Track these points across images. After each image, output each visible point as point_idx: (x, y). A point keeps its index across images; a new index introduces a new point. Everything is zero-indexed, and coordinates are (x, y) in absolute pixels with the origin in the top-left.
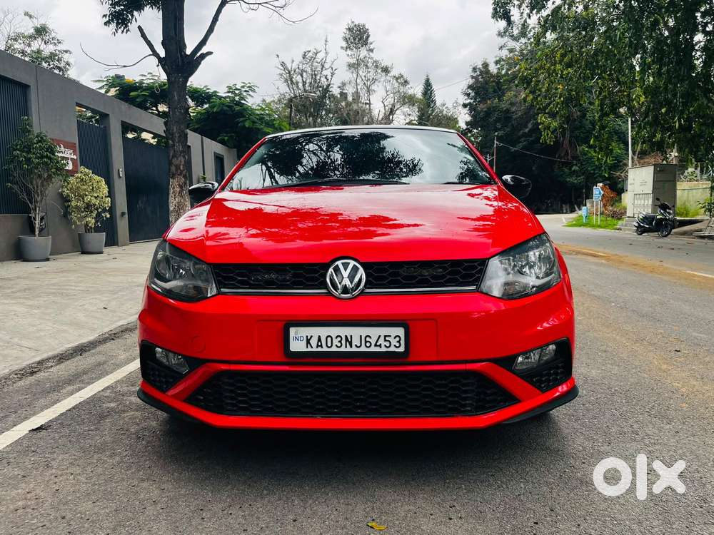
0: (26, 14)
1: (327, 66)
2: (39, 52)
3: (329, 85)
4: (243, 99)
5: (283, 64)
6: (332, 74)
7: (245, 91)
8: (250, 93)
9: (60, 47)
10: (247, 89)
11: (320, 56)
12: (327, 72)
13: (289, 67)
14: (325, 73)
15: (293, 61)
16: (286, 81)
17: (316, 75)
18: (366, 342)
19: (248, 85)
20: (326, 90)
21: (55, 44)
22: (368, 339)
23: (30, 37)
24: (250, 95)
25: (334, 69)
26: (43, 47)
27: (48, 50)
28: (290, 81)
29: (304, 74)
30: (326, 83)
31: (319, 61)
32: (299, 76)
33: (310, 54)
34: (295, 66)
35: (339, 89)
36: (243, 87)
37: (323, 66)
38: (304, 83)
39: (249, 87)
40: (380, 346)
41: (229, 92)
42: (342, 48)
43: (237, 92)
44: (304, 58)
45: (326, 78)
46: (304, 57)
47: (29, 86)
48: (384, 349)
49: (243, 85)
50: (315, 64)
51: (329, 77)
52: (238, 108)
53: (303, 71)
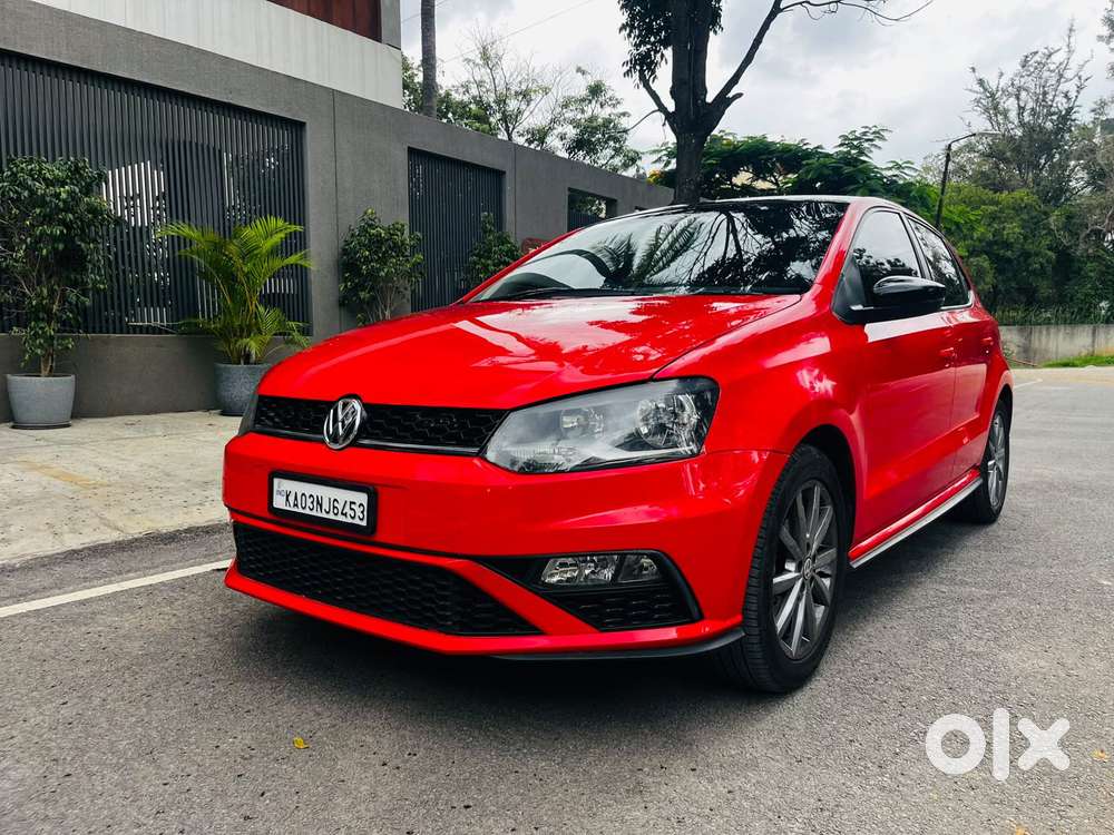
0: (579, 70)
1: (1069, 74)
2: (592, 119)
3: (1072, 108)
4: (862, 153)
5: (981, 82)
6: (1080, 88)
7: (868, 140)
8: (877, 142)
9: (620, 109)
10: (871, 137)
11: (1057, 58)
12: (1070, 87)
13: (993, 85)
14: (1063, 87)
15: (1002, 74)
16: (986, 110)
17: (1045, 94)
18: (334, 507)
19: (874, 129)
20: (1065, 117)
21: (614, 106)
22: (336, 504)
23: (583, 100)
24: (876, 146)
25: (1083, 78)
26: (598, 110)
27: (604, 113)
28: (993, 108)
29: (1023, 94)
30: (1066, 106)
31: (1052, 67)
32: (1013, 99)
33: (1037, 58)
34: (1004, 82)
35: (1092, 115)
36: (865, 134)
37: (1061, 76)
38: (1021, 109)
39: (874, 133)
40: (345, 515)
41: (842, 145)
42: (1100, 38)
43: (855, 143)
44: (1023, 67)
45: (1066, 96)
46: (1024, 64)
47: (504, 173)
48: (349, 520)
49: (864, 130)
50: (1046, 74)
51: (1073, 94)
52: (847, 170)
53: (1019, 89)
